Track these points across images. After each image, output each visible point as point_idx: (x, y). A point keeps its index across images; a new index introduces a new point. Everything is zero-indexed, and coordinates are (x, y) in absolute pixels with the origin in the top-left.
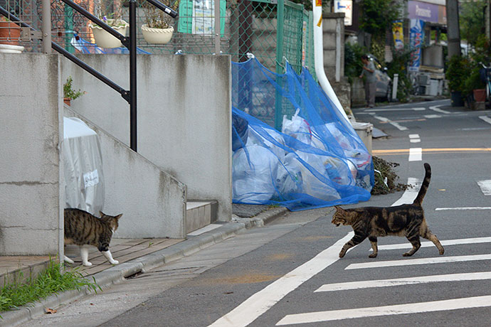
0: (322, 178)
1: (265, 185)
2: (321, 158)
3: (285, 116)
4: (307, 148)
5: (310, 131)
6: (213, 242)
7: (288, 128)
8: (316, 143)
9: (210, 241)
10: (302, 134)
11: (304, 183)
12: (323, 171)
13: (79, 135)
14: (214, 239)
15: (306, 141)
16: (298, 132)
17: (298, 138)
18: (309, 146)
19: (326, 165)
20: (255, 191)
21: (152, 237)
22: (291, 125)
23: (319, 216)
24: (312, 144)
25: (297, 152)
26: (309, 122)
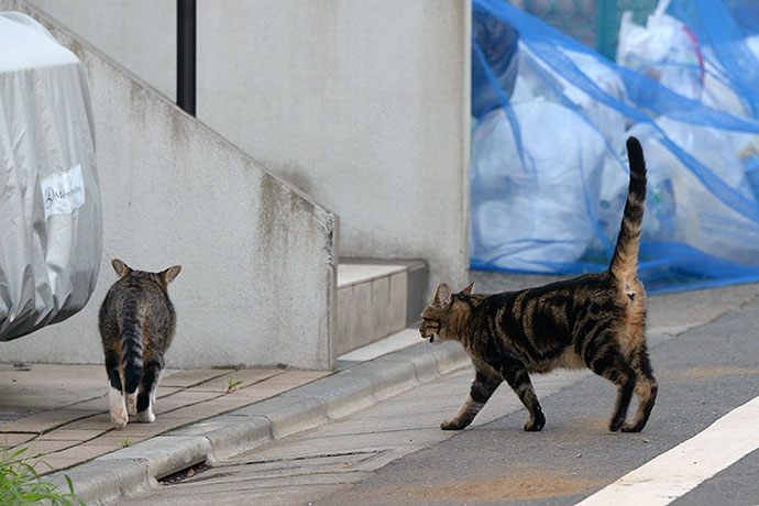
0: (732, 198)
1: (565, 217)
2: (729, 138)
3: (627, 15)
4: (689, 110)
5: (701, 58)
6: (412, 382)
7: (637, 51)
8: (719, 94)
9: (404, 378)
10: (674, 69)
11: (679, 211)
12: (735, 179)
13: (28, 65)
14: (417, 372)
15: (686, 90)
16: (664, 61)
17: (664, 81)
18: (697, 103)
19: (745, 159)
20: (535, 236)
21: (237, 362)
22: (646, 42)
23: (722, 310)
24: (706, 100)
25: (662, 122)
26: (700, 31)
